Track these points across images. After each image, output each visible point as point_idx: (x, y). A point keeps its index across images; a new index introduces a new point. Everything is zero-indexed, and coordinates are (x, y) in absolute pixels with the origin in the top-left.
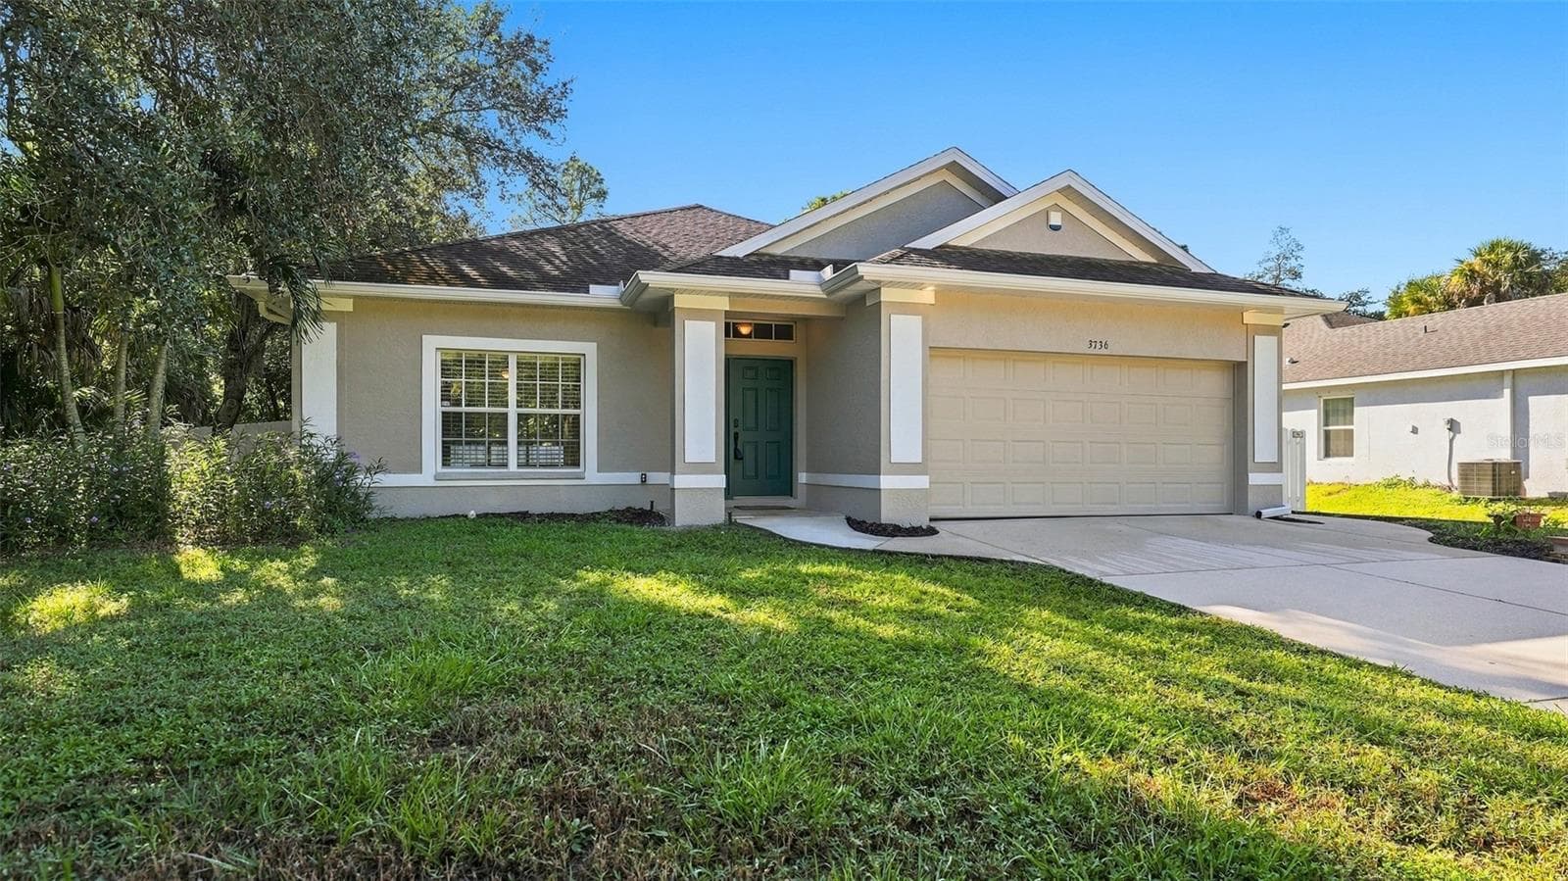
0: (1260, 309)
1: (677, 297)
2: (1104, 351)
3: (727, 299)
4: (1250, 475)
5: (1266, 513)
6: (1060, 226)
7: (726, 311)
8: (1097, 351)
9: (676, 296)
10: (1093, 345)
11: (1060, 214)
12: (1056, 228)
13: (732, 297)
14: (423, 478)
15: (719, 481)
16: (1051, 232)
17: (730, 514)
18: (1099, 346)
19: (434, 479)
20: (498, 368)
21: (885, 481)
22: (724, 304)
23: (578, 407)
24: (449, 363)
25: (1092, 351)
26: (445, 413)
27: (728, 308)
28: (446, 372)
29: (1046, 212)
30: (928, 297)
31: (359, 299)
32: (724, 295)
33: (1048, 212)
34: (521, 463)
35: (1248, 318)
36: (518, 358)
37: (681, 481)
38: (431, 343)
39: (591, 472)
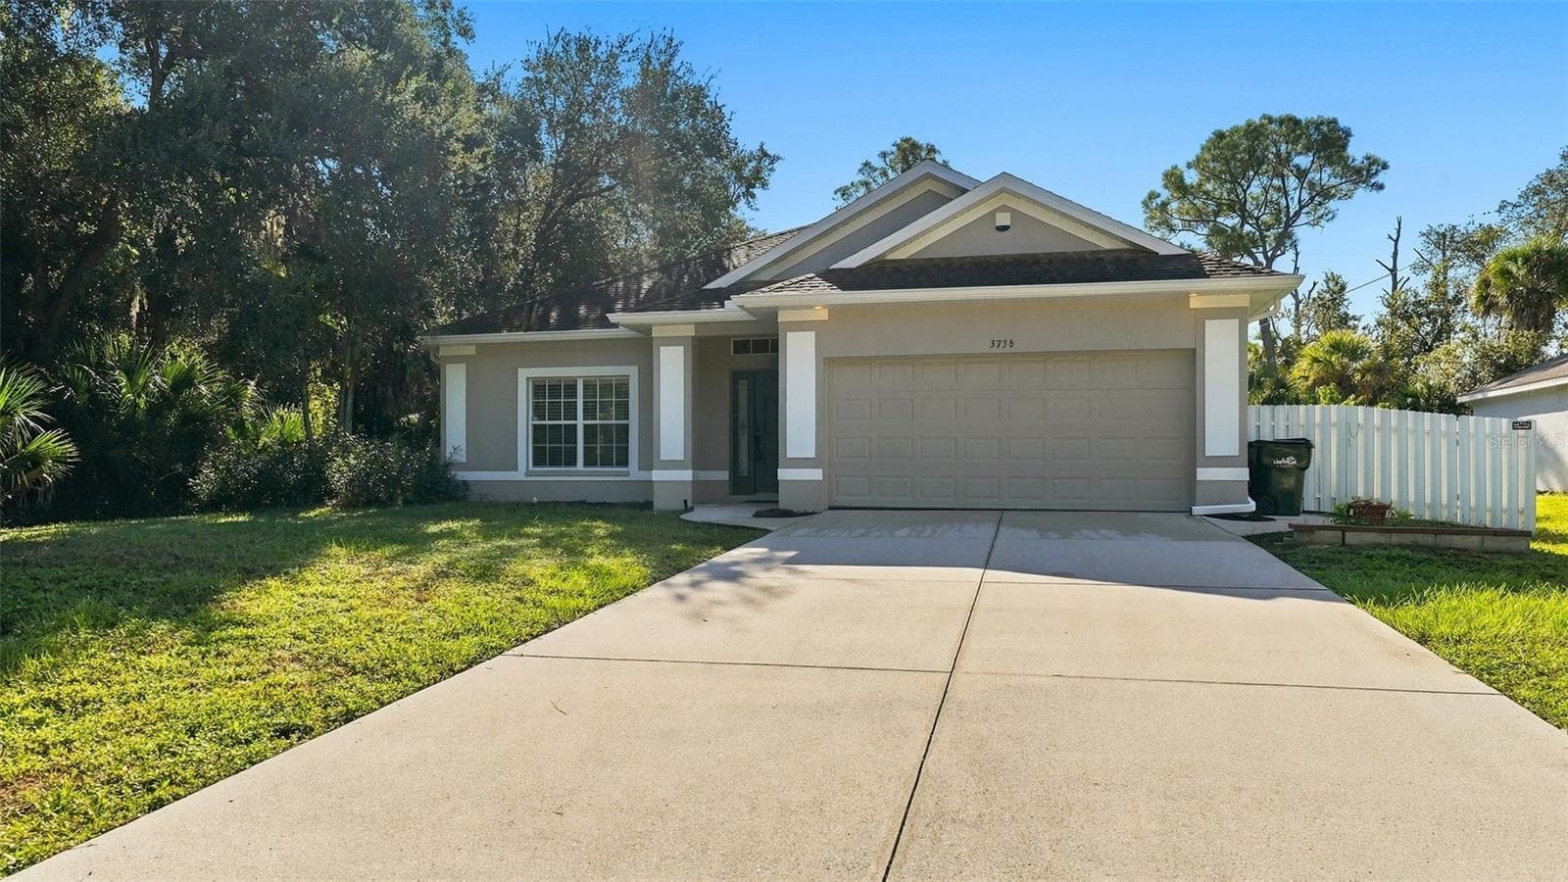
1: (654, 328)
2: (1008, 349)
3: (692, 327)
4: (1198, 470)
6: (1007, 227)
7: (693, 338)
8: (1000, 350)
10: (996, 344)
11: (1008, 214)
12: (1003, 228)
13: (698, 325)
14: (519, 475)
15: (687, 475)
16: (997, 233)
17: (685, 501)
18: (1002, 344)
19: (527, 476)
20: (571, 389)
21: (783, 474)
22: (691, 331)
23: (627, 418)
24: (538, 388)
25: (995, 350)
26: (534, 425)
27: (693, 334)
28: (536, 395)
29: (992, 214)
30: (821, 314)
31: (479, 346)
32: (690, 323)
33: (994, 216)
34: (586, 464)
35: (1195, 303)
36: (584, 381)
37: (657, 475)
38: (524, 374)
39: (634, 471)
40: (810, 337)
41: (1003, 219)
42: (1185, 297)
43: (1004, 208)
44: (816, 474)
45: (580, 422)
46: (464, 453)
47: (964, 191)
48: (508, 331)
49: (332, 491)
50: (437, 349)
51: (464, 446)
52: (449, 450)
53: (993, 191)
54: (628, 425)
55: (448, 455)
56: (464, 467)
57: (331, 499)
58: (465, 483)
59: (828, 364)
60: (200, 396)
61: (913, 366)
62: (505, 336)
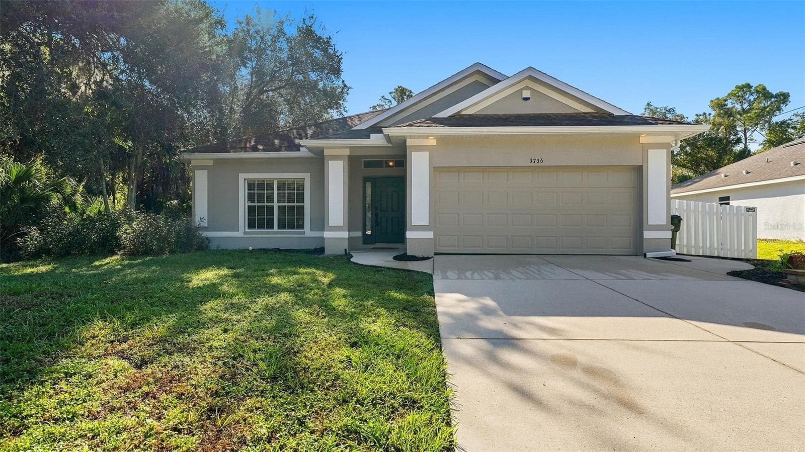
0: (649, 134)
2: (540, 164)
3: (349, 149)
4: (644, 232)
5: (649, 255)
6: (529, 98)
7: (348, 155)
8: (536, 164)
9: (325, 150)
10: (533, 161)
11: (529, 91)
12: (526, 99)
13: (351, 148)
14: (239, 234)
15: (345, 234)
16: (524, 101)
17: (345, 250)
18: (537, 161)
19: (244, 234)
20: (270, 186)
21: (409, 235)
22: (347, 152)
23: (303, 202)
24: (251, 186)
25: (532, 164)
26: (249, 206)
27: (349, 154)
28: (249, 189)
29: (521, 91)
30: (432, 142)
31: (215, 160)
32: (346, 147)
33: (522, 91)
34: (279, 227)
35: (643, 140)
36: (278, 181)
37: (327, 234)
38: (242, 176)
39: (308, 231)
40: (426, 154)
41: (526, 94)
42: (637, 136)
43: (527, 88)
44: (430, 235)
45: (276, 205)
46: (206, 221)
47: (498, 81)
48: (233, 152)
49: (120, 245)
50: (189, 163)
51: (206, 218)
52: (197, 219)
53: (518, 80)
54: (303, 206)
55: (197, 222)
56: (205, 229)
57: (119, 250)
58: (207, 238)
59: (436, 170)
60: (35, 186)
61: (483, 173)
62: (232, 155)
